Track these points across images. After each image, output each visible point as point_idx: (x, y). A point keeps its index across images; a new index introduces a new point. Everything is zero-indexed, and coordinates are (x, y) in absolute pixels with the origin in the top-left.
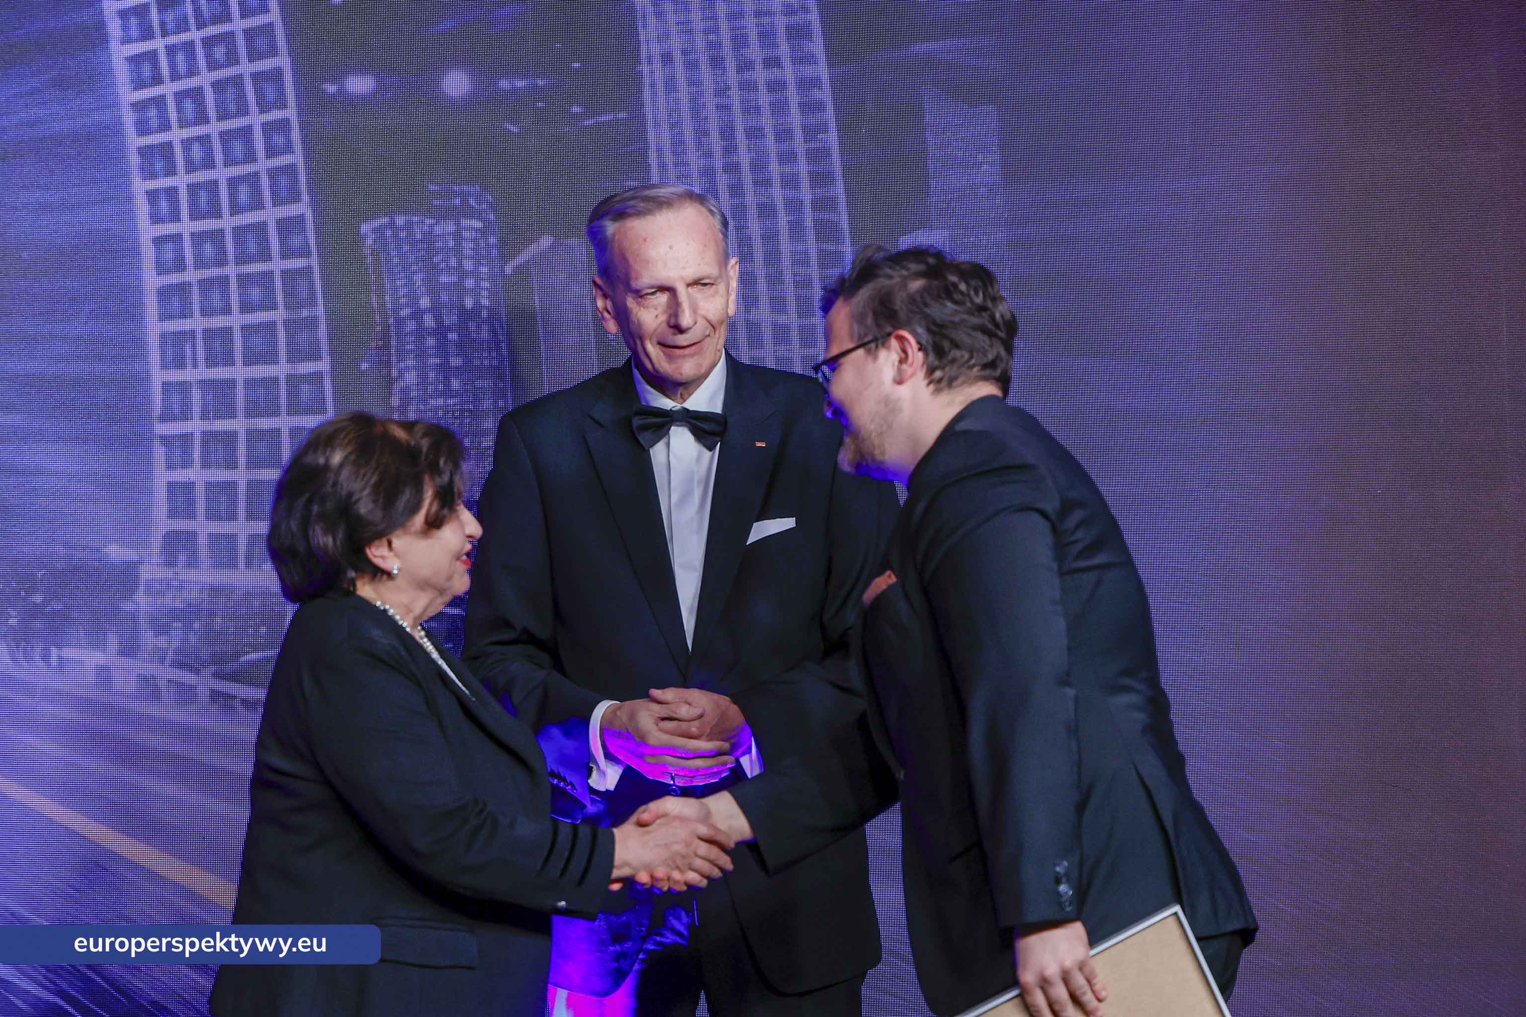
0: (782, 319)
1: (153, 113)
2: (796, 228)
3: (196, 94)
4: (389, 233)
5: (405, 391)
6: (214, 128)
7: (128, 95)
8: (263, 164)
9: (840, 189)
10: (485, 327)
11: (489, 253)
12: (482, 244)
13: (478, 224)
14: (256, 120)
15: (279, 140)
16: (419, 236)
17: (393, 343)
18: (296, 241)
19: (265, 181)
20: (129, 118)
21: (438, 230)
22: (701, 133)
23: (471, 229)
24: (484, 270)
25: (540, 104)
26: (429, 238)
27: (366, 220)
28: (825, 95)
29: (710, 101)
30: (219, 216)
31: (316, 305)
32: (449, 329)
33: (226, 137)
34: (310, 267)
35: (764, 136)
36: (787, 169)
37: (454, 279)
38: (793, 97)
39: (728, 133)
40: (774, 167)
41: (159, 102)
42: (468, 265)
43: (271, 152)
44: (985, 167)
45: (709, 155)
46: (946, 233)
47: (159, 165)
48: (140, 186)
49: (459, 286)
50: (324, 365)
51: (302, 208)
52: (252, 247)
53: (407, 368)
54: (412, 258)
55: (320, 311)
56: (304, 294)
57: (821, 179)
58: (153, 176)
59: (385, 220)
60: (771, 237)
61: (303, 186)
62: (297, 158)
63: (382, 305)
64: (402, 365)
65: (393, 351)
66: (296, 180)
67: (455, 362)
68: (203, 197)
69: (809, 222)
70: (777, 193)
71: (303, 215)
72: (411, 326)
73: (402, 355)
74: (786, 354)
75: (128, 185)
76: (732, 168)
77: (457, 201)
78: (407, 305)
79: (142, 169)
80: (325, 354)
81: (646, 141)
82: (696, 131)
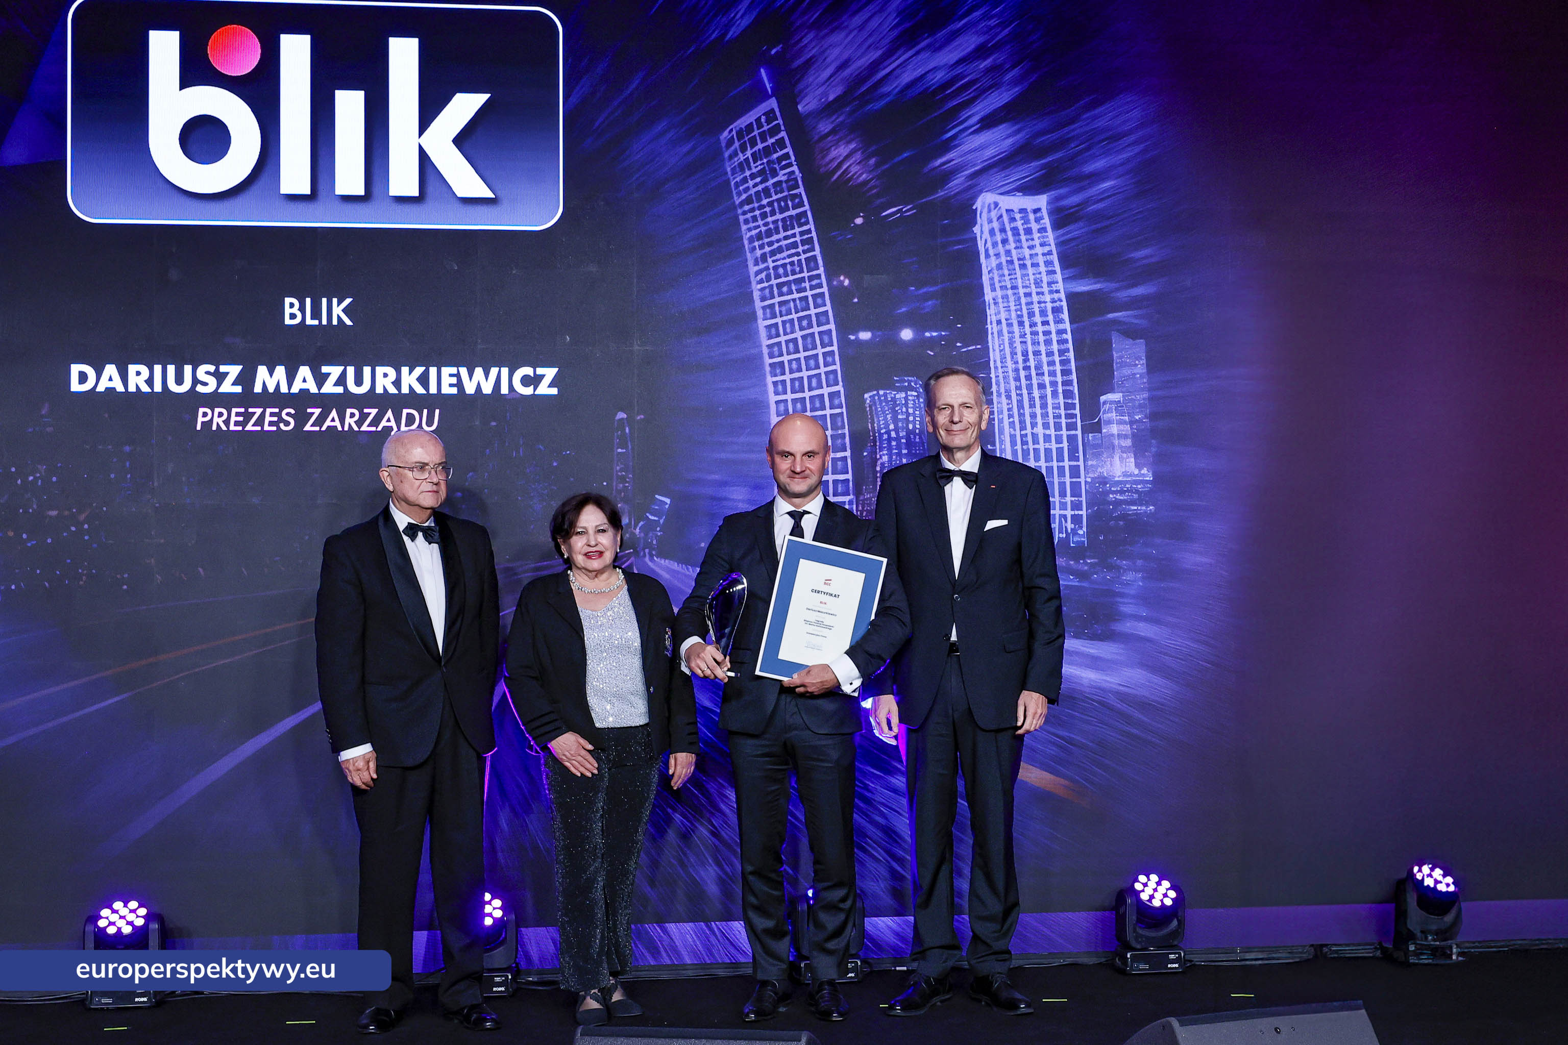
0: (1048, 432)
1: (776, 349)
2: (1055, 394)
3: (795, 341)
4: (876, 398)
5: (883, 464)
6: (802, 355)
7: (765, 342)
8: (823, 370)
9: (1074, 376)
10: (918, 437)
11: (920, 405)
12: (917, 401)
13: (916, 394)
14: (820, 351)
15: (829, 359)
16: (890, 399)
17: (878, 444)
18: (836, 402)
19: (823, 377)
20: (765, 351)
21: (897, 396)
22: (1013, 354)
23: (912, 396)
24: (917, 412)
25: (943, 343)
26: (894, 399)
27: (866, 393)
28: (1069, 336)
29: (1018, 340)
30: (804, 392)
31: (845, 428)
32: (902, 438)
33: (807, 358)
34: (843, 413)
35: (1041, 354)
36: (1051, 368)
37: (905, 417)
38: (1054, 337)
39: (1025, 354)
40: (1046, 368)
41: (779, 344)
42: (911, 411)
43: (826, 365)
44: (1139, 366)
45: (1016, 363)
46: (1121, 394)
47: (778, 371)
48: (770, 380)
49: (907, 419)
50: (848, 454)
51: (840, 388)
52: (818, 405)
53: (884, 455)
54: (887, 409)
55: (846, 431)
56: (840, 424)
57: (1066, 372)
58: (776, 375)
59: (875, 392)
60: (1043, 397)
61: (840, 379)
62: (837, 367)
63: (873, 427)
64: (881, 453)
65: (877, 447)
66: (837, 377)
67: (905, 451)
68: (797, 384)
69: (1060, 390)
70: (1047, 379)
71: (839, 391)
72: (885, 436)
73: (881, 449)
74: (1049, 447)
75: (765, 378)
76: (1026, 368)
77: (906, 384)
78: (885, 428)
79: (771, 373)
80: (848, 449)
81: (989, 358)
82: (1011, 353)
